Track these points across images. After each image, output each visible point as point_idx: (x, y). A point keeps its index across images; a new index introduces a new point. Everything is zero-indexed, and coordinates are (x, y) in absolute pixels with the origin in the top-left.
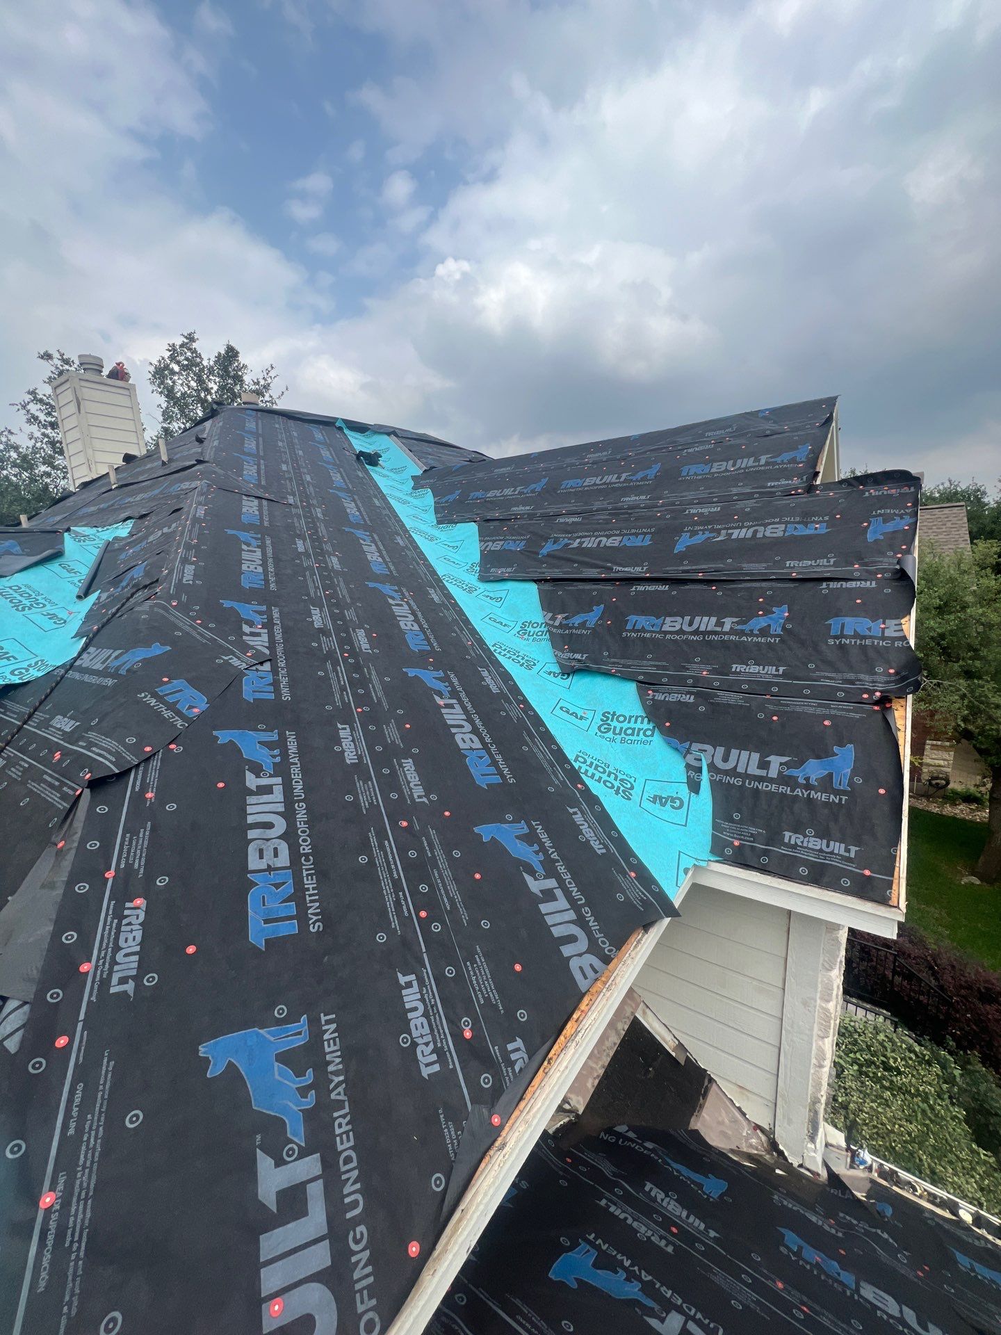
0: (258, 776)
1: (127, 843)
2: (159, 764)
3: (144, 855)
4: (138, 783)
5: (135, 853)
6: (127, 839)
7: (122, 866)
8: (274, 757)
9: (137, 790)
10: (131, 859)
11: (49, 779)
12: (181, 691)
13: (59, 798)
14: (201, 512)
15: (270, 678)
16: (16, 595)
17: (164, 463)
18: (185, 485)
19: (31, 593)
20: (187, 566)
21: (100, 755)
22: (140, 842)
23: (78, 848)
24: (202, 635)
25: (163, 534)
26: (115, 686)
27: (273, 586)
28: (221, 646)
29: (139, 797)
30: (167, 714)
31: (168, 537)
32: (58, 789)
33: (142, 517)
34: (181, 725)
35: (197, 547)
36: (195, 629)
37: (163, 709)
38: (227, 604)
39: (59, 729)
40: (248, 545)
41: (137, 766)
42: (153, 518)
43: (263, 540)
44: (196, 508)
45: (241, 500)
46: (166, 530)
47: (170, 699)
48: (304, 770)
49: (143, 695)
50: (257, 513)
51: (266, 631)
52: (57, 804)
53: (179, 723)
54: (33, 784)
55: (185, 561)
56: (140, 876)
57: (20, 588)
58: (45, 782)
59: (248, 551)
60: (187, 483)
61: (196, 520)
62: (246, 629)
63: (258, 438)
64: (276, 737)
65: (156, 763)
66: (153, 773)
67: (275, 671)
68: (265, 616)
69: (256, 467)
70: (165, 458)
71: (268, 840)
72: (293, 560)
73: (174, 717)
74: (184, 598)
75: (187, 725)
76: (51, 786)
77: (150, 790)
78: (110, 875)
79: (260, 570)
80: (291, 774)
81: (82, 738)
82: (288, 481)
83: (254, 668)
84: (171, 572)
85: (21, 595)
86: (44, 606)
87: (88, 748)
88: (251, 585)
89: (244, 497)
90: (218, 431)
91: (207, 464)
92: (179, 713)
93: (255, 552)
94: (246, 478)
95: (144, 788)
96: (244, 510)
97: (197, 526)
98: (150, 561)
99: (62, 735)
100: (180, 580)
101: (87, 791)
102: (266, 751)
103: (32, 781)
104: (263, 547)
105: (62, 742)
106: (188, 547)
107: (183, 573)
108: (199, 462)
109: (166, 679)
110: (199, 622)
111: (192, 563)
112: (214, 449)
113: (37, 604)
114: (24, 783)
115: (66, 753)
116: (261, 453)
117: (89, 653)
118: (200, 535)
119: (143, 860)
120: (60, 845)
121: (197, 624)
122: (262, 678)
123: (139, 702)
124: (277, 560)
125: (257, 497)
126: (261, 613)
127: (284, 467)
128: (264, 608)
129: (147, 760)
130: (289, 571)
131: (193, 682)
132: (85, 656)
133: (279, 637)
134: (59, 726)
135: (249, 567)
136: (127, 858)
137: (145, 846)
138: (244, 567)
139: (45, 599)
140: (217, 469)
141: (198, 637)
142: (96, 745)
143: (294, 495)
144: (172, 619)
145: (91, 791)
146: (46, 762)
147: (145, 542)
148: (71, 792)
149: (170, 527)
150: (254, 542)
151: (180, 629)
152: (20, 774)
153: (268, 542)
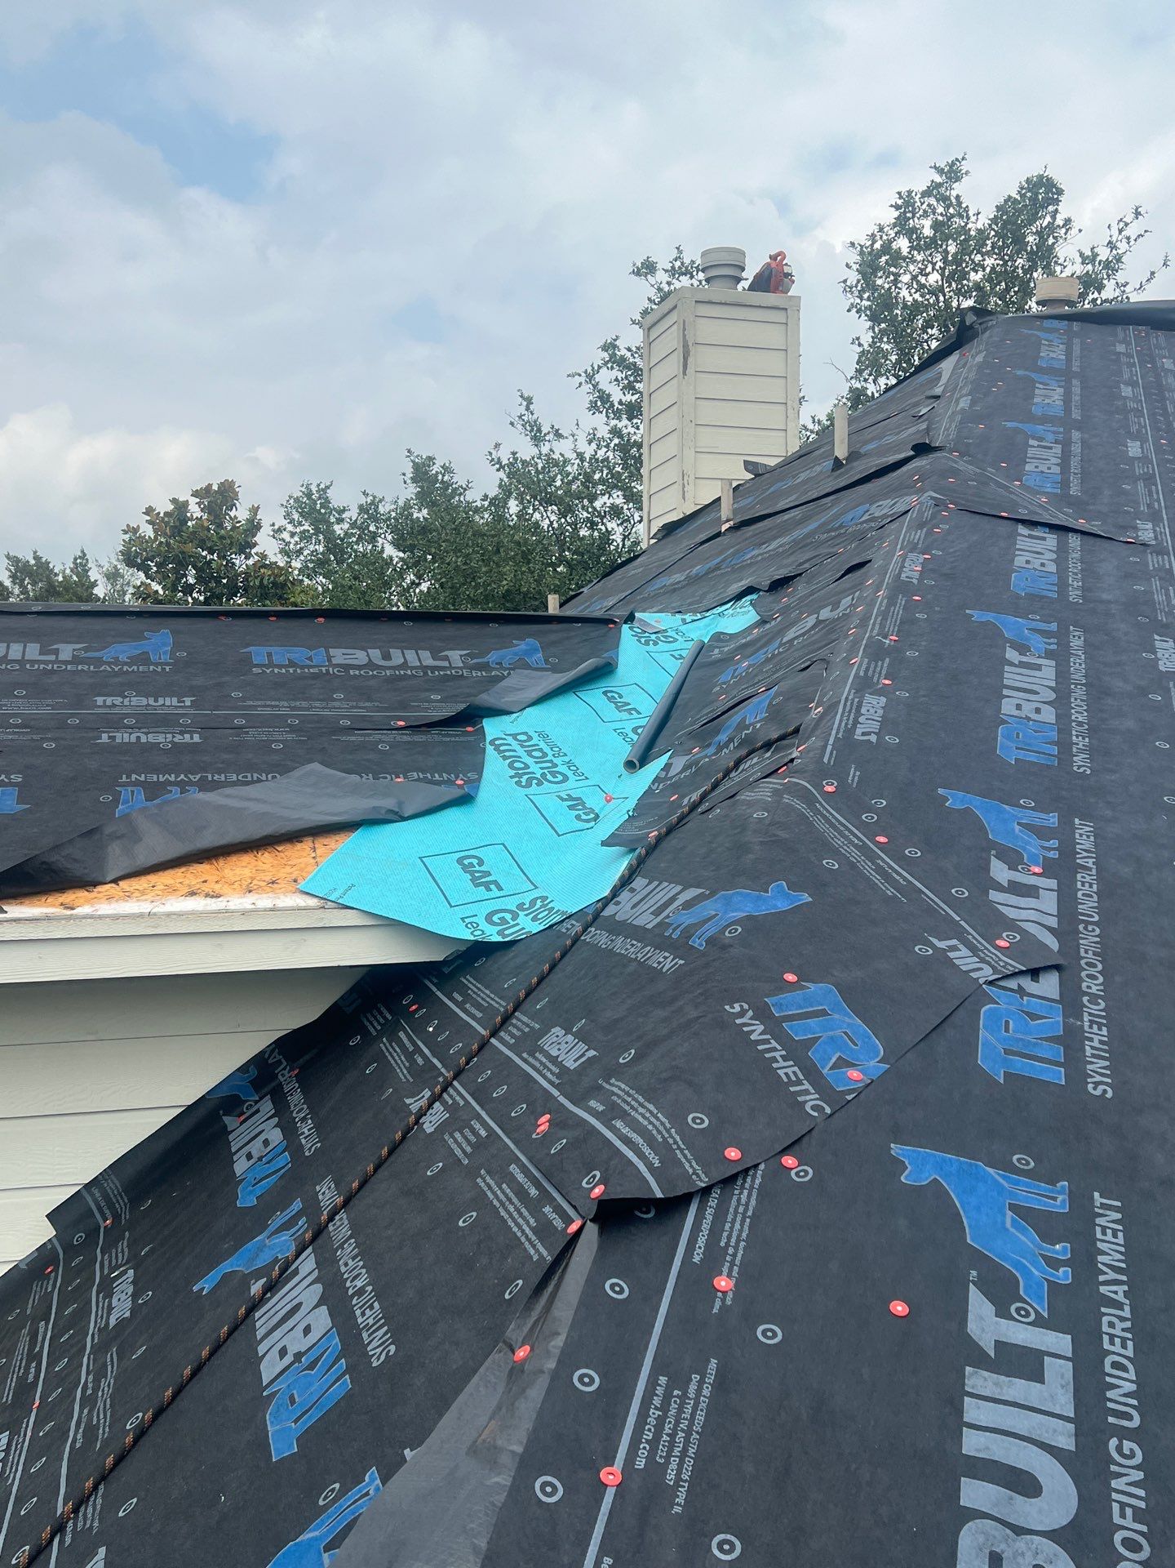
0: (1002, 1312)
1: (657, 1401)
2: (753, 1202)
3: (691, 1451)
4: (701, 1242)
5: (672, 1436)
6: (660, 1391)
7: (641, 1464)
8: (1054, 1263)
9: (696, 1259)
10: (662, 1451)
11: (520, 1177)
12: (824, 1013)
13: (534, 1230)
14: (913, 569)
15: (1055, 1021)
16: (521, 752)
17: (838, 463)
18: (883, 508)
19: (547, 750)
20: (868, 698)
21: (627, 1141)
22: (688, 1409)
23: (555, 1376)
24: (887, 877)
25: (819, 622)
26: (679, 976)
27: (1081, 762)
28: (931, 911)
29: (697, 1281)
30: (786, 1070)
31: (830, 631)
32: (534, 1207)
33: (778, 585)
34: (814, 1108)
35: (895, 652)
36: (872, 857)
37: (777, 1055)
38: (955, 799)
39: (554, 1060)
40: (1022, 649)
41: (706, 1191)
42: (800, 588)
43: (1062, 636)
44: (904, 558)
45: (1014, 535)
46: (825, 614)
47: (798, 1032)
48: (1143, 1333)
49: (737, 1008)
50: (1052, 568)
51: (1053, 883)
52: (527, 1245)
53: (811, 1101)
54: (488, 1179)
55: (864, 685)
56: (677, 1509)
57: (530, 738)
58: (511, 1180)
59: (1022, 665)
60: (889, 502)
61: (901, 587)
62: (1000, 871)
63: (1068, 382)
64: (1060, 1203)
65: (746, 1197)
66: (737, 1226)
67: (1071, 1001)
68: (1054, 843)
69: (1058, 449)
70: (841, 452)
71: (1019, 1531)
72: (1144, 692)
73: (799, 1082)
74: (853, 775)
75: (828, 1110)
76: (521, 1193)
77: (725, 1270)
78: (611, 1476)
79: (1049, 715)
80: (1100, 1334)
81: (596, 1090)
82: (1141, 485)
83: (1012, 984)
84: (831, 709)
85: (529, 753)
86: (566, 779)
87: (606, 1118)
88: (1021, 755)
89: (1022, 530)
90: (972, 376)
91: (938, 454)
92: (812, 1073)
93: (1038, 667)
94: (1029, 481)
95: (714, 1258)
96: (1019, 561)
97: (901, 600)
98: (784, 686)
99: (558, 1076)
100: (850, 732)
101: (592, 1229)
102: (1028, 1239)
103: (488, 1172)
104: (1060, 656)
105: (556, 1093)
106: (876, 652)
107: (858, 713)
108: (922, 449)
109: (790, 977)
110: (882, 839)
111: (880, 693)
112: (958, 418)
113: (554, 774)
114: (472, 1173)
115: (562, 1121)
116: (1076, 415)
117: (632, 890)
118: (907, 623)
119: (689, 1463)
120: (521, 1353)
121: (878, 844)
122: (1033, 1016)
123: (724, 1023)
124: (1097, 691)
125: (1053, 527)
126: (1041, 832)
127: (1134, 449)
128: (1053, 820)
129: (729, 1182)
130: (1130, 724)
131: (856, 998)
132: (625, 896)
133: (1088, 906)
134: (554, 1053)
135: (1019, 707)
136: (654, 1443)
137: (697, 1428)
138: (1008, 707)
139: (569, 764)
140: (962, 465)
141: (877, 879)
142: (624, 1115)
143: (1155, 518)
144: (821, 825)
145: (601, 1232)
146: (519, 1130)
147: (776, 643)
148: (558, 1223)
149: (836, 606)
150: (1038, 643)
151: (835, 853)
152: (469, 1149)
153: (1077, 642)
